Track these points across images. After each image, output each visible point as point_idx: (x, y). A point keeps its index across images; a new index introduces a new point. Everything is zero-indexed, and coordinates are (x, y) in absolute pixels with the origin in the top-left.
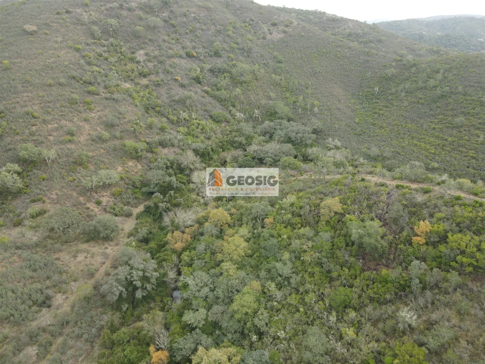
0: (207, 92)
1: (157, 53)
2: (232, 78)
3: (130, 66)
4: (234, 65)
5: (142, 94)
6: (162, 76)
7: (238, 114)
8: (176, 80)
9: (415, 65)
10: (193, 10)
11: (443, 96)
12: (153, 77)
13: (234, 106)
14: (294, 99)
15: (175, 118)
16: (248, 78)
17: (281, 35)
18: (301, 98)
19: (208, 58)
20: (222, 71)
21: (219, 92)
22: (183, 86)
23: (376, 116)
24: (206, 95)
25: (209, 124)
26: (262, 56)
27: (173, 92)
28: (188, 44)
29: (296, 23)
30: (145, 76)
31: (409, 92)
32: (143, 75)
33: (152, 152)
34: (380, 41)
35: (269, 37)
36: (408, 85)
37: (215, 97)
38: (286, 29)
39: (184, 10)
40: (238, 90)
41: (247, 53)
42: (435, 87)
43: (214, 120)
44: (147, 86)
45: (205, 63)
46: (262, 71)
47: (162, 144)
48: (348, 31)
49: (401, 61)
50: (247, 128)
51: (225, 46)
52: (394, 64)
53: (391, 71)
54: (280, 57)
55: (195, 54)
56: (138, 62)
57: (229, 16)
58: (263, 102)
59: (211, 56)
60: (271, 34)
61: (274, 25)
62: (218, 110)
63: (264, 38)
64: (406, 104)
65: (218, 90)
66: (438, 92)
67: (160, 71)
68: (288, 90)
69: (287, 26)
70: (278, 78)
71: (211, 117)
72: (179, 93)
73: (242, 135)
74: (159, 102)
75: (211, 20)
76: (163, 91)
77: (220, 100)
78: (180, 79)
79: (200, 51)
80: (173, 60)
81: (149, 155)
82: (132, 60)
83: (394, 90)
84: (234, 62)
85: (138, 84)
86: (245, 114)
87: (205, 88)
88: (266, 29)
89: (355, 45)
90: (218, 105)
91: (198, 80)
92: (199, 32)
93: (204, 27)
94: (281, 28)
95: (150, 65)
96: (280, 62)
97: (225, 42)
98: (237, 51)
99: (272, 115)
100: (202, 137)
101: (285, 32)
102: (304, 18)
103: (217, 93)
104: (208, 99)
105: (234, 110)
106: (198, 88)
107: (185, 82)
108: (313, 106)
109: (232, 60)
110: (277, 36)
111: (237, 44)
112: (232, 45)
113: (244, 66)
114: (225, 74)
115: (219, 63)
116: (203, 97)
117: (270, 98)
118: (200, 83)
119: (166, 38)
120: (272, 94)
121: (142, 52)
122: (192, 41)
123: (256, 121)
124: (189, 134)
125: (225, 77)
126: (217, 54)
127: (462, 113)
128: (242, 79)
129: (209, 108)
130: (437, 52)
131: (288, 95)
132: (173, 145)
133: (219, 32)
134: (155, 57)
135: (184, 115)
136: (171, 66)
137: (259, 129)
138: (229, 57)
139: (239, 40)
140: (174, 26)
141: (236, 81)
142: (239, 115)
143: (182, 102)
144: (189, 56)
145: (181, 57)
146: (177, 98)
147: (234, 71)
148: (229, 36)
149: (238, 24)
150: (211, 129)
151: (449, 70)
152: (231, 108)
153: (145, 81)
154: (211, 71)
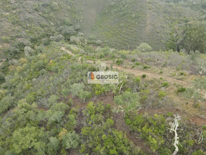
2: (51, 8)
3: (8, 5)
5: (12, 17)
6: (21, 9)
8: (27, 10)
12: (18, 10)
13: (51, 20)
14: (75, 16)
15: (25, 26)
16: (57, 8)
20: (47, 5)
22: (30, 13)
24: (40, 16)
25: (39, 28)
27: (26, 16)
30: (14, 9)
37: (43, 17)
43: (41, 27)
44: (15, 14)
47: (18, 37)
50: (53, 29)
56: (12, 4)
58: (63, 18)
65: (45, 13)
67: (20, 7)
71: (40, 25)
72: (28, 16)
74: (20, 20)
76: (22, 15)
77: (45, 18)
78: (28, 10)
82: (9, 3)
83: (112, 11)
84: (53, 1)
85: (11, 13)
86: (54, 23)
87: (40, 13)
90: (44, 20)
91: (36, 10)
95: (17, 4)
99: (65, 23)
103: (44, 15)
104: (41, 18)
106: (36, 14)
107: (31, 11)
108: (80, 19)
114: (49, 7)
115: (47, 1)
116: (38, 17)
118: (37, 11)
124: (30, 32)
129: (40, 21)
131: (73, 14)
134: (18, 1)
135: (29, 25)
136: (25, 4)
137: (58, 29)
142: (52, 24)
146: (27, 18)
147: (52, 5)
150: (40, 30)
152: (50, 21)
153: (14, 12)
154: (43, 5)
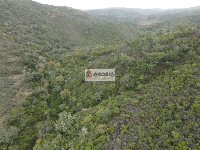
0: (34, 36)
1: (12, 23)
2: (41, 31)
3: (3, 28)
4: (41, 27)
6: (16, 31)
7: (46, 42)
9: (97, 25)
10: (21, 7)
11: (104, 33)
12: (13, 31)
14: (63, 36)
15: (26, 44)
16: (47, 30)
17: (55, 16)
18: (65, 36)
19: (31, 24)
20: (37, 29)
21: (38, 36)
22: (25, 34)
23: (88, 39)
25: (38, 45)
26: (50, 23)
27: (22, 36)
28: (22, 20)
29: (59, 12)
30: (10, 31)
31: (96, 32)
32: (9, 31)
33: (22, 54)
34: (88, 18)
35: (51, 17)
36: (95, 30)
37: (37, 37)
38: (56, 14)
39: (17, 7)
40: (44, 35)
41: (45, 22)
42: (102, 30)
43: (39, 44)
44: (12, 34)
45: (30, 26)
46: (51, 28)
47: (25, 51)
48: (77, 14)
49: (93, 24)
50: (51, 46)
51: (36, 20)
52: (91, 25)
53: (90, 27)
54: (56, 24)
55: (26, 23)
56: (6, 26)
57: (35, 9)
58: (54, 38)
59: (32, 24)
60: (51, 16)
61: (52, 12)
62: (39, 41)
63: (49, 17)
64: (95, 35)
65: (37, 35)
66: (103, 32)
67: (15, 29)
68: (61, 34)
69: (56, 13)
70: (57, 30)
71: (38, 43)
72: (24, 36)
73: (49, 47)
74: (18, 39)
75: (29, 11)
76: (18, 36)
78: (23, 32)
79: (27, 22)
80: (18, 25)
81: (22, 55)
82: (3, 26)
83: (92, 32)
84: (41, 25)
85: (8, 34)
86: (48, 42)
87: (33, 34)
88: (49, 14)
89: (79, 19)
90: (39, 39)
91: (30, 32)
92: (25, 15)
93: (27, 14)
94: (54, 14)
95: (11, 27)
96: (56, 25)
97: (36, 19)
98: (41, 22)
99: (57, 41)
100: (36, 49)
101: (56, 15)
102: (61, 10)
104: (35, 38)
105: (44, 41)
106: (30, 35)
107: (26, 32)
108: (69, 38)
109: (40, 25)
110: (53, 16)
111: (40, 19)
112: (39, 19)
113: (45, 27)
114: (39, 30)
115: (35, 26)
117: (55, 37)
118: (30, 33)
119: (14, 18)
120: (56, 35)
121: (6, 23)
122: (23, 19)
123: (52, 43)
125: (39, 31)
126: (34, 23)
127: (109, 37)
128: (45, 31)
129: (36, 40)
130: (105, 21)
131: (61, 35)
132: (28, 52)
133: (33, 15)
134: (12, 24)
135: (29, 43)
136: (18, 27)
137: (54, 45)
138: (38, 24)
139: (41, 18)
140: (15, 13)
141: (43, 32)
143: (27, 39)
144: (24, 24)
145: (21, 24)
146: (24, 38)
147: (41, 28)
148: (37, 17)
149: (39, 12)
150: (39, 47)
151: (105, 26)
152: (43, 40)
153: (10, 33)
154: (33, 29)
